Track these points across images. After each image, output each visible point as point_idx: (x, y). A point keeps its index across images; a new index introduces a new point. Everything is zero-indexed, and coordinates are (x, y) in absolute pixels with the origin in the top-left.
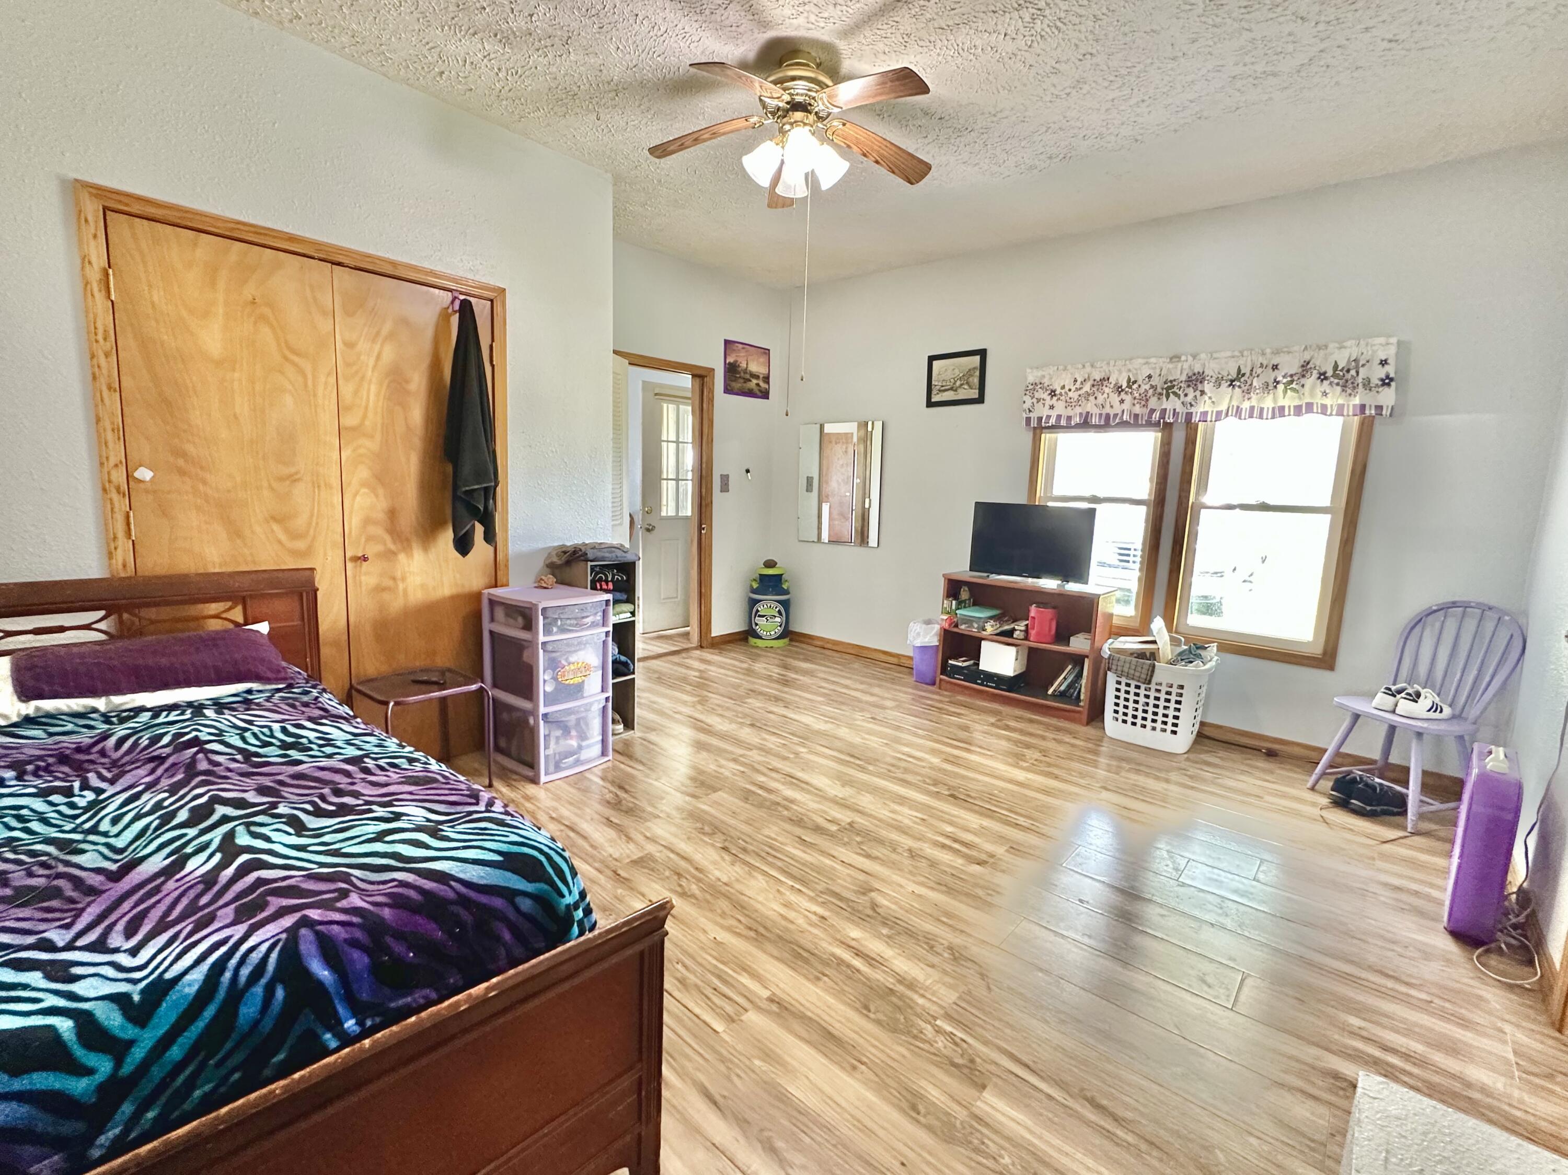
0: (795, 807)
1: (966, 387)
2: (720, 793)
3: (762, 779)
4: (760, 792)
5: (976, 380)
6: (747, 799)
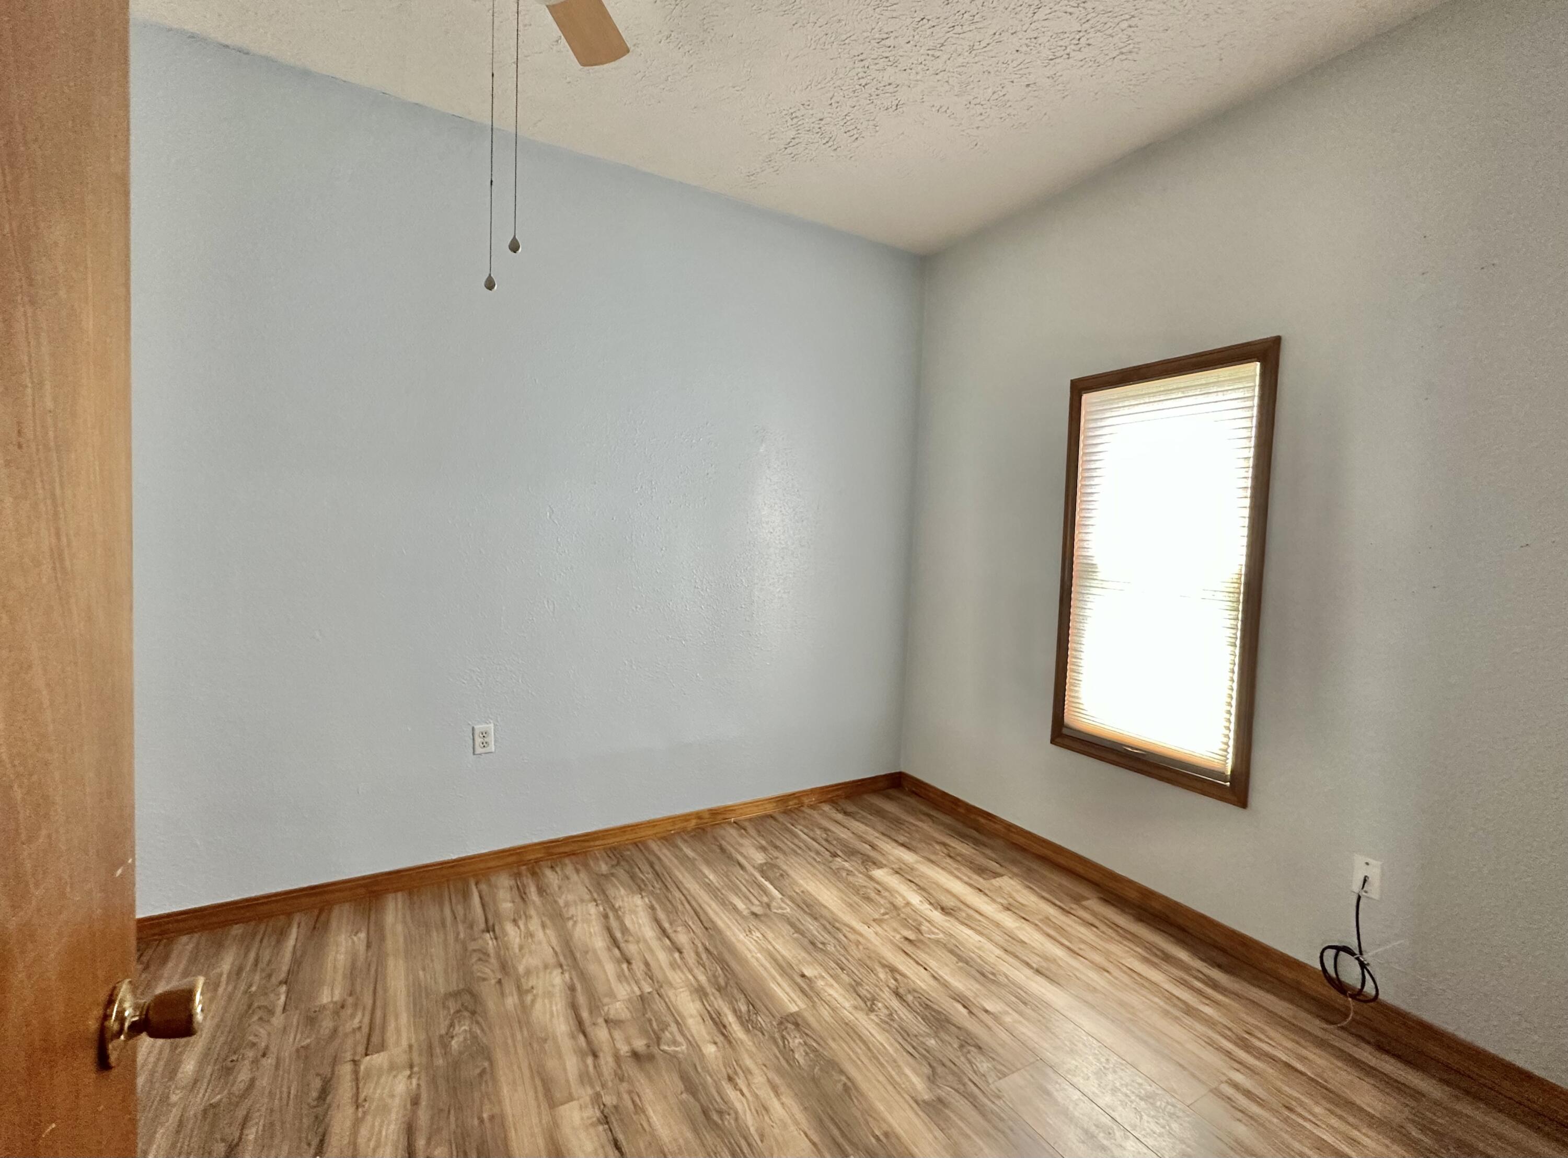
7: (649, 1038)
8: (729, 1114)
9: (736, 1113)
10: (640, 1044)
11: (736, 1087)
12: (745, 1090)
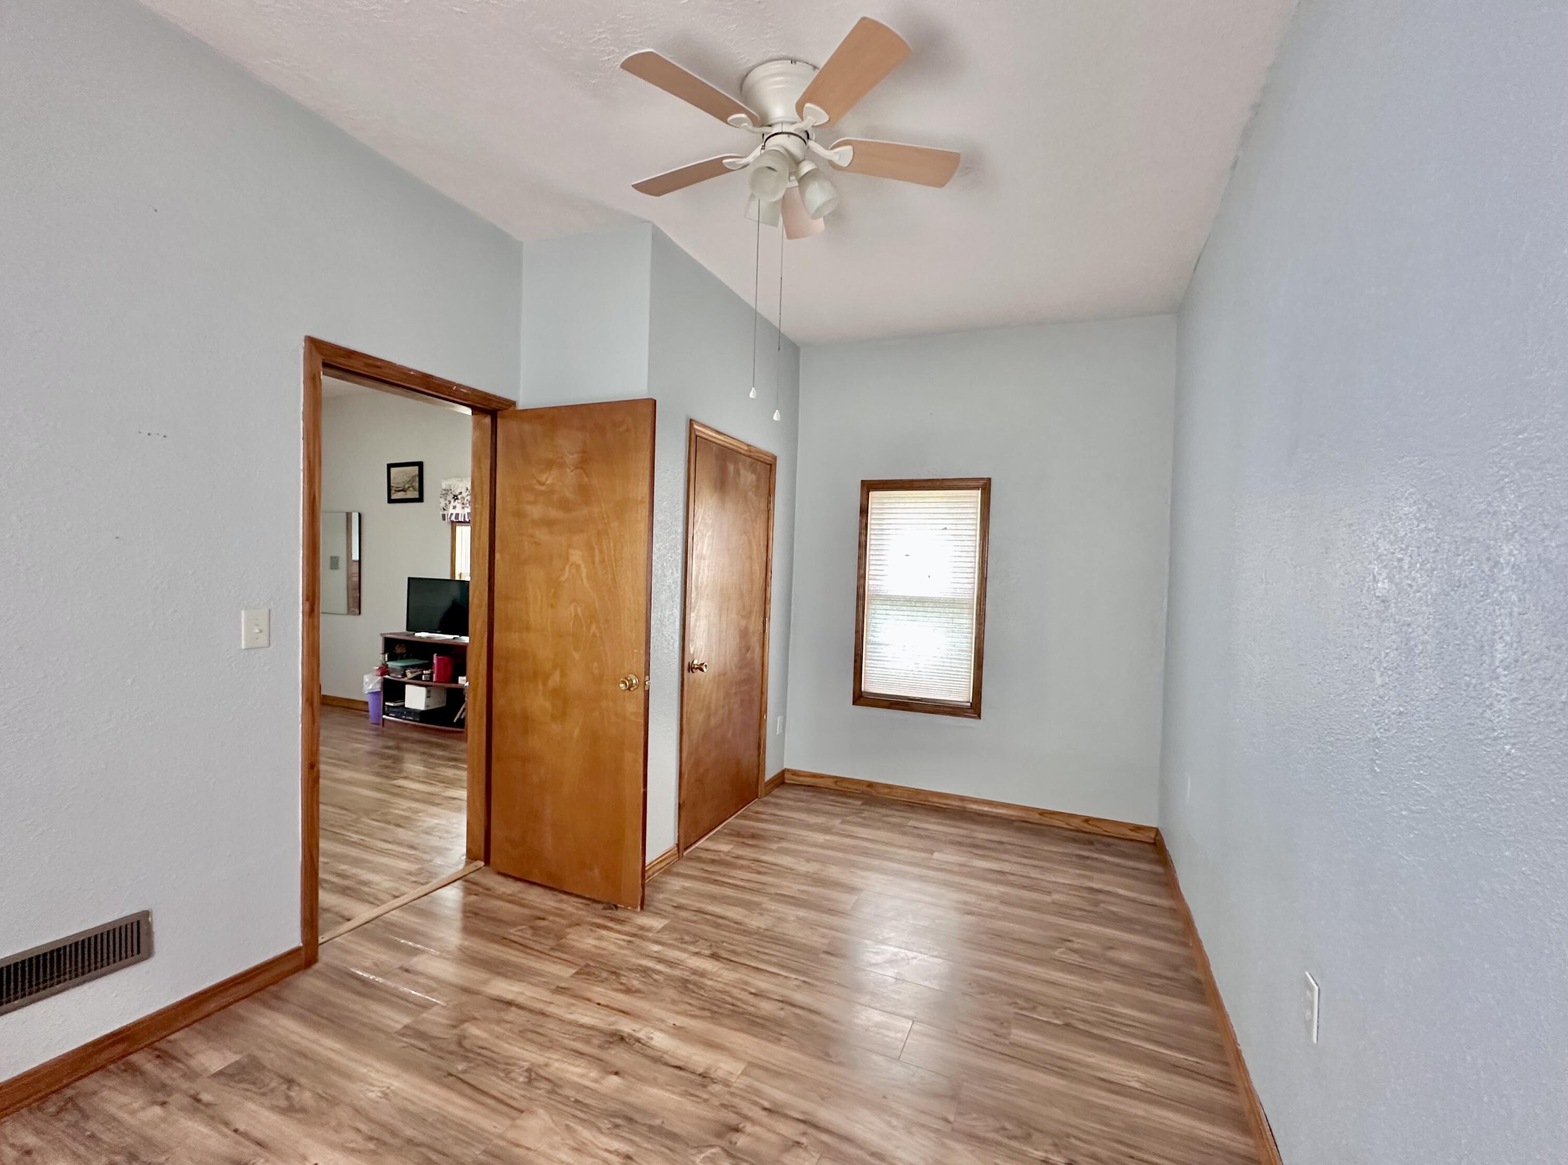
1: (411, 489)
5: (417, 485)
7: (739, 1150)
8: (609, 1129)
9: (602, 1133)
10: (741, 1141)
11: (617, 1153)
12: (606, 1155)
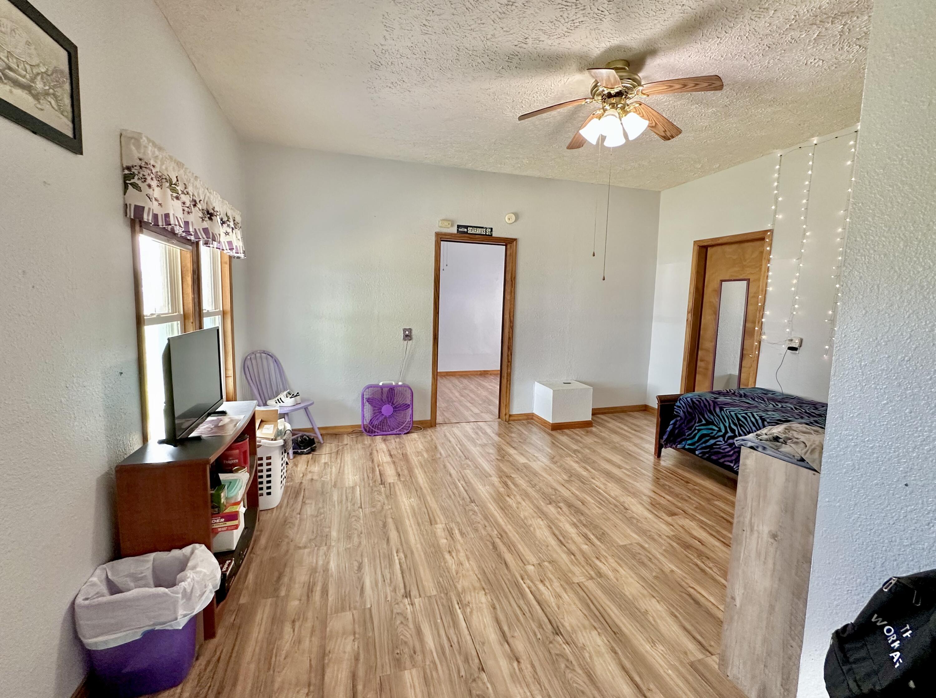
0: (575, 520)
2: (621, 544)
3: (585, 547)
4: (592, 537)
6: (603, 533)
